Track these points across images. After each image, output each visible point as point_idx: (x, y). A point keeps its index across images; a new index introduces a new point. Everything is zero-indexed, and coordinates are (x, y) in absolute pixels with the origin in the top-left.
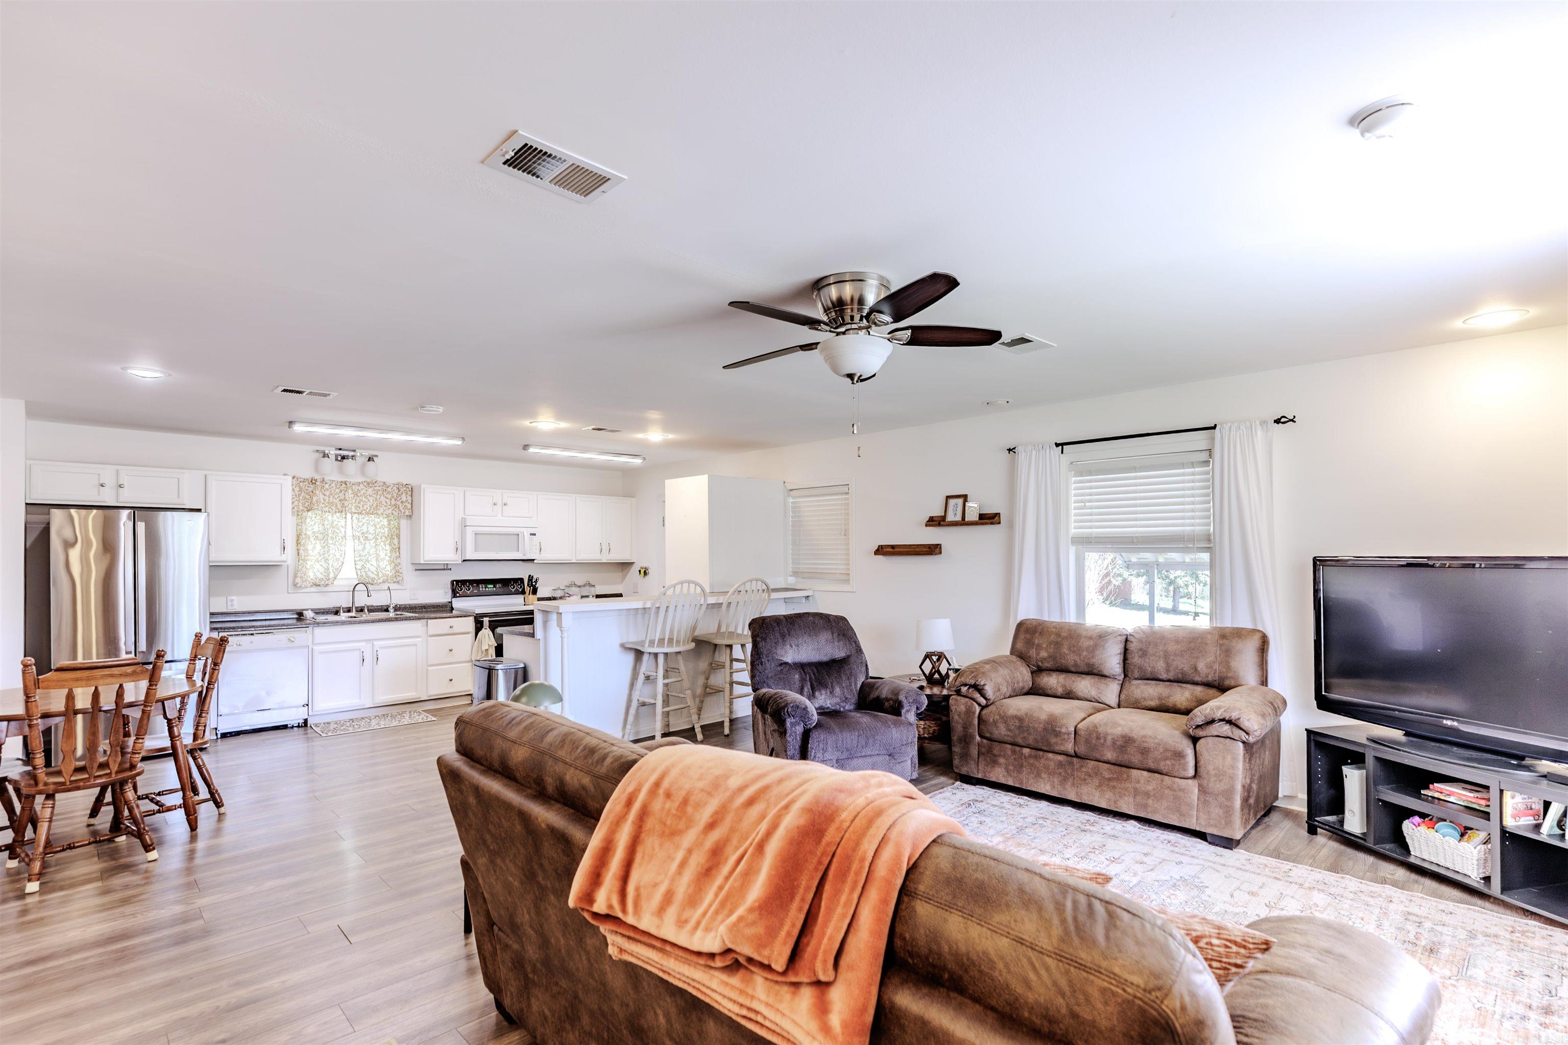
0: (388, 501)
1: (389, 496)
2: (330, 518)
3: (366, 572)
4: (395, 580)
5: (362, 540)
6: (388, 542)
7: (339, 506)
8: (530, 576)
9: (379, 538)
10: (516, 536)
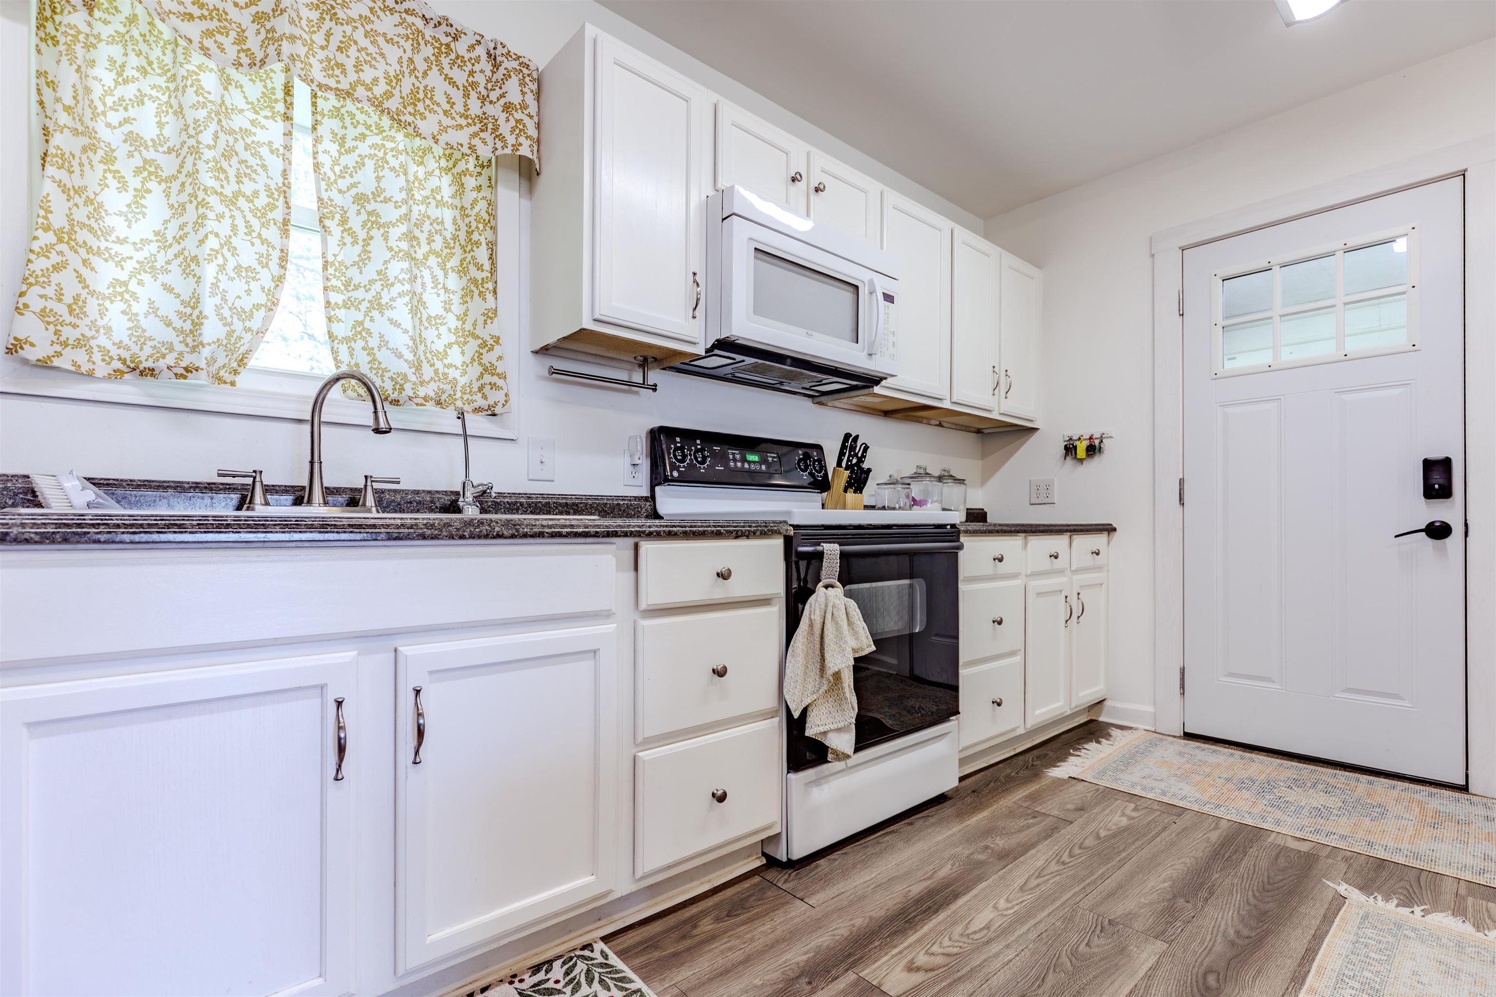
0: (457, 96)
1: (460, 77)
2: (210, 81)
3: (370, 351)
4: (480, 402)
5: (355, 223)
6: (454, 262)
7: (253, 43)
8: (847, 436)
9: (423, 237)
10: (847, 295)
